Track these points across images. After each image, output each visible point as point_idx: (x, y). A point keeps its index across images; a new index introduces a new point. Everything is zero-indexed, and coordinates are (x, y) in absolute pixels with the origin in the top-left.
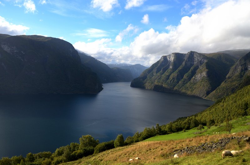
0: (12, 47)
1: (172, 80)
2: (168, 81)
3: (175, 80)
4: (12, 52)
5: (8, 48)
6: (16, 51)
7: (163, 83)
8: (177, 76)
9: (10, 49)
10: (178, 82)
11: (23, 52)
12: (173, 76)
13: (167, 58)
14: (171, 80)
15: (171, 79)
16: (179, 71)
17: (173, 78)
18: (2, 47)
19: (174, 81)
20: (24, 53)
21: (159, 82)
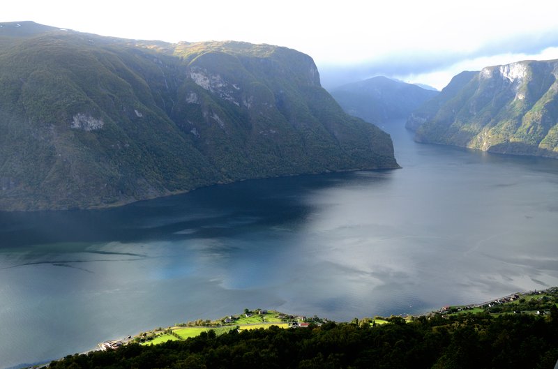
0: (214, 77)
1: (530, 127)
2: (519, 130)
3: (539, 128)
4: (213, 87)
5: (205, 80)
6: (221, 85)
7: (508, 136)
8: (543, 117)
9: (208, 81)
10: (546, 133)
11: (237, 86)
12: (533, 118)
13: (501, 71)
14: (527, 127)
15: (529, 125)
16: (547, 106)
17: (534, 124)
18: (192, 77)
19: (535, 129)
20: (238, 89)
21: (499, 133)
